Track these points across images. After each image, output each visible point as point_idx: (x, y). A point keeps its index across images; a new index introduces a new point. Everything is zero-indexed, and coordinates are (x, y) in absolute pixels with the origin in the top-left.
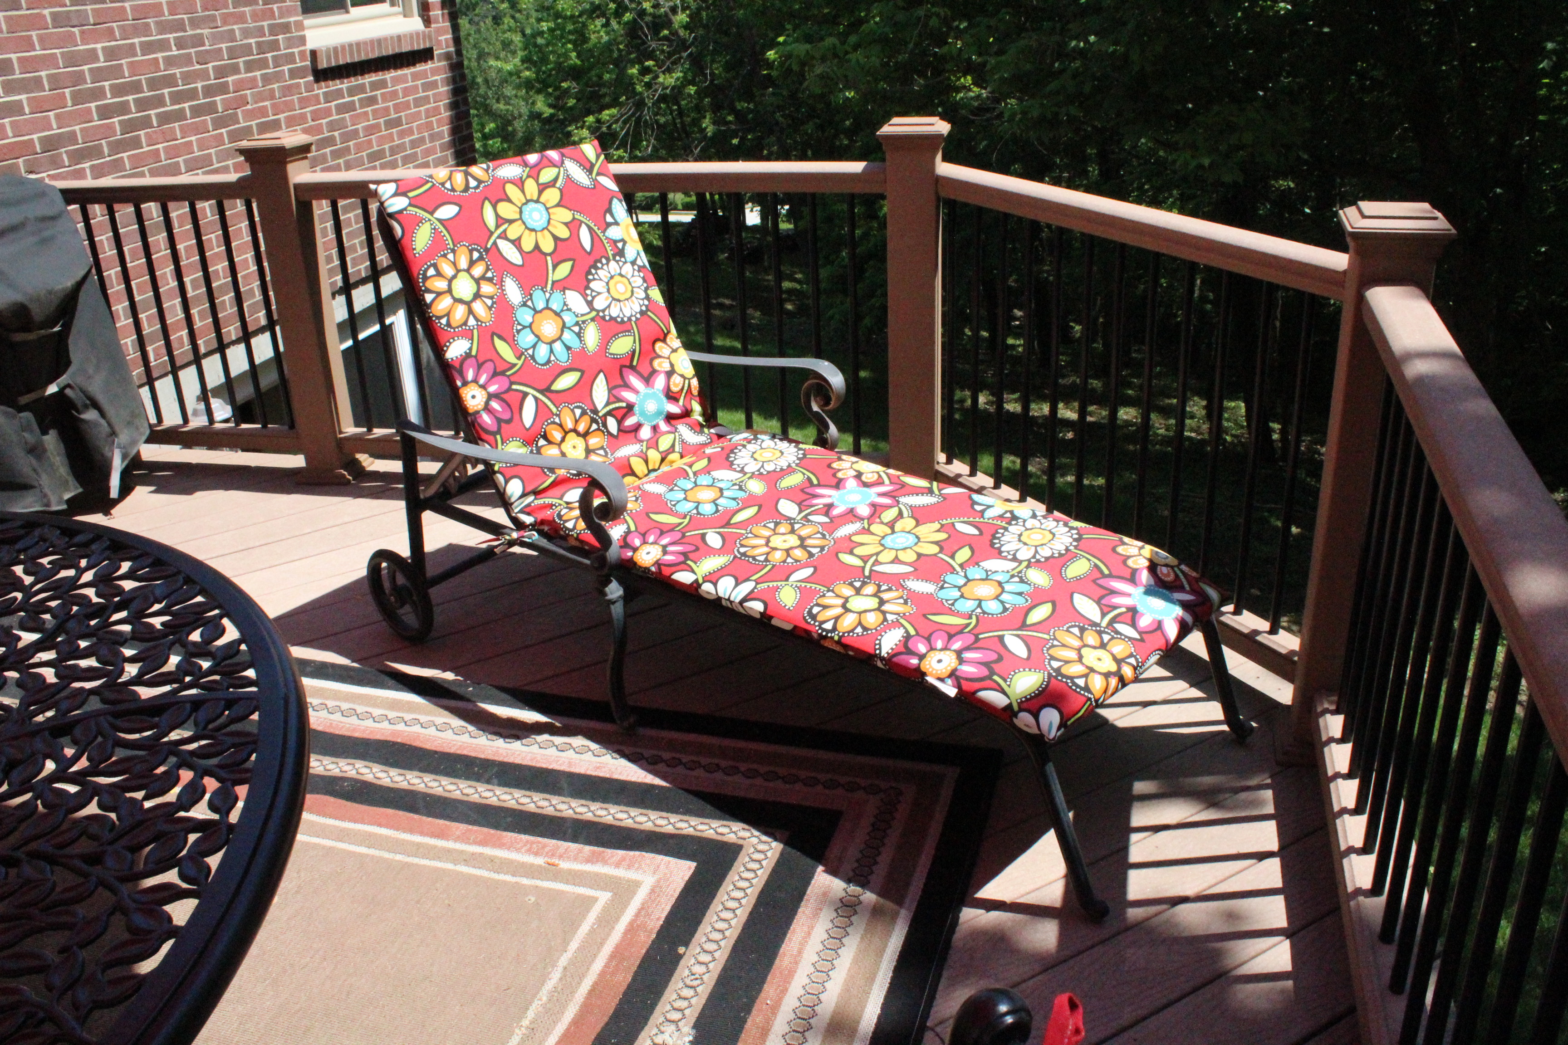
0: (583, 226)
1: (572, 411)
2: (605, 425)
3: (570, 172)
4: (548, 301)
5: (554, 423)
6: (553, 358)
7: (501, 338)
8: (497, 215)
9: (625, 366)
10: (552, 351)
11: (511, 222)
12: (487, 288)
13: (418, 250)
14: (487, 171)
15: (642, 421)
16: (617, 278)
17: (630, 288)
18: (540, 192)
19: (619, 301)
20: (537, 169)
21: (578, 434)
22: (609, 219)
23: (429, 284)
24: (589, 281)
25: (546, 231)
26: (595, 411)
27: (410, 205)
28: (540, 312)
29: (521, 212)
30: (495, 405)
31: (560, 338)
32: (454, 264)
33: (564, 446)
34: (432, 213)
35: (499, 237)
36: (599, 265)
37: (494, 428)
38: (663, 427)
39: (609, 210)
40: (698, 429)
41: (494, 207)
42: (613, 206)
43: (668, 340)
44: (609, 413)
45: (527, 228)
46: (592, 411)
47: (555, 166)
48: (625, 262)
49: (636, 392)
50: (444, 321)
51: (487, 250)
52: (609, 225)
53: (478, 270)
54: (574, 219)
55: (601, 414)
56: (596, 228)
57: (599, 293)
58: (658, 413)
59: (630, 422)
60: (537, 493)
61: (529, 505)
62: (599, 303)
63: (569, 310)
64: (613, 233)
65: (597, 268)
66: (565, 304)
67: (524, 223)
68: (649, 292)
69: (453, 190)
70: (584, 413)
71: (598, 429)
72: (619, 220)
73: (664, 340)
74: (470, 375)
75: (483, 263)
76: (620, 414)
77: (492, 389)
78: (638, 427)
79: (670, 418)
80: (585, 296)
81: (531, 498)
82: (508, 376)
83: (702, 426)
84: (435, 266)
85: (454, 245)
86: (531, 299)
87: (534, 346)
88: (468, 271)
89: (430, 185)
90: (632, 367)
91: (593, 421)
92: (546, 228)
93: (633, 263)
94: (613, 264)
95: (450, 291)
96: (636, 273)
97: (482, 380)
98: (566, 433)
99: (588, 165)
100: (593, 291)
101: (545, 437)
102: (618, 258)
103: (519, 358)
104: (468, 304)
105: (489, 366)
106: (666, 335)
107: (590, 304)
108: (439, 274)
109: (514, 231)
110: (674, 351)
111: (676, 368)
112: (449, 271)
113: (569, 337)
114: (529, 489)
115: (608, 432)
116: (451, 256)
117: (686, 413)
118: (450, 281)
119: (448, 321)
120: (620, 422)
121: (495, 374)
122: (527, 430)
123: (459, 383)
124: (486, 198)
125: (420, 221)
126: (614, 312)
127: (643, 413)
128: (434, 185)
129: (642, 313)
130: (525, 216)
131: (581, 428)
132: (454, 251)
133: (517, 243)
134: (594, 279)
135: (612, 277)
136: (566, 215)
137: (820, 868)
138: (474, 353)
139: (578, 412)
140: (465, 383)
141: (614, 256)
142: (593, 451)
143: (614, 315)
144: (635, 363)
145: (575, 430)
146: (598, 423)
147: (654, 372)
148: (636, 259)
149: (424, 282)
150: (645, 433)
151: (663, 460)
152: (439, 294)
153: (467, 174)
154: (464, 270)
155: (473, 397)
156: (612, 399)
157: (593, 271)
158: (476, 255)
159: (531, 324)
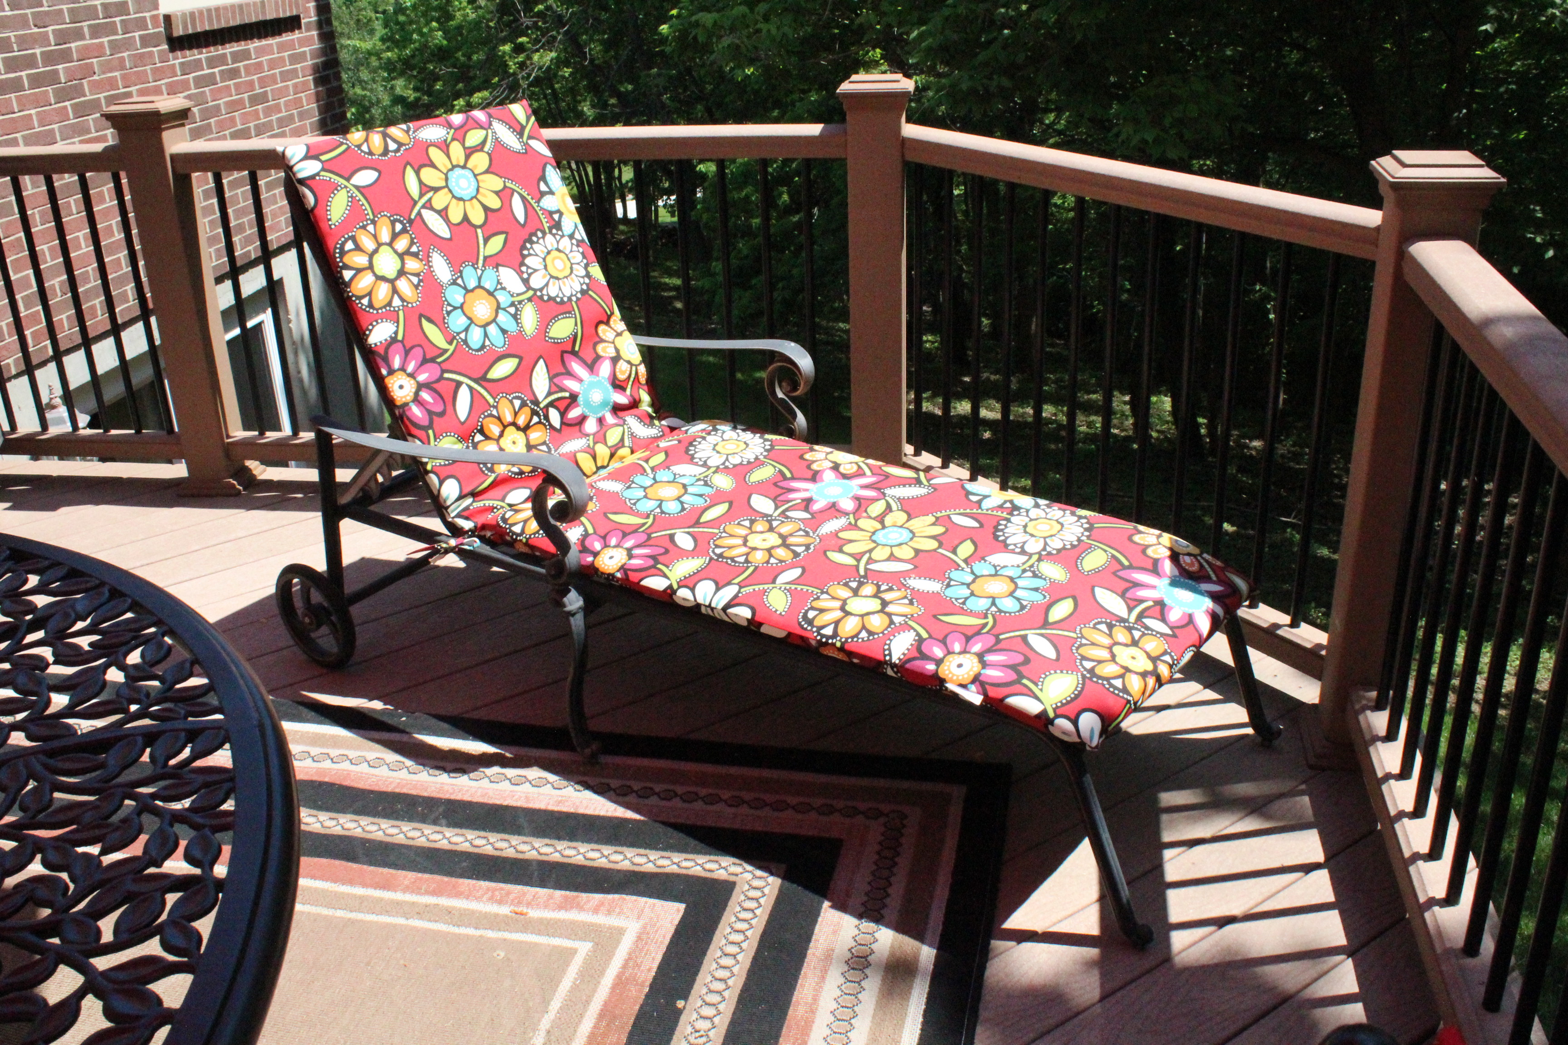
0: (516, 196)
1: (511, 402)
2: (547, 417)
3: (499, 135)
4: (480, 279)
5: (491, 415)
6: (487, 343)
7: (430, 320)
8: (421, 182)
9: (566, 352)
10: (486, 335)
11: (436, 190)
12: (412, 265)
13: (333, 221)
14: (407, 132)
15: (587, 413)
16: (554, 254)
17: (569, 265)
18: (467, 157)
19: (557, 278)
20: (463, 130)
21: (518, 428)
22: (543, 187)
23: (347, 259)
24: (524, 257)
25: (475, 201)
26: (536, 402)
27: (323, 169)
28: (472, 291)
29: (447, 179)
30: (426, 396)
31: (494, 320)
32: (375, 236)
33: (502, 442)
34: (348, 179)
35: (424, 207)
36: (535, 239)
37: (426, 423)
38: (610, 419)
39: (543, 178)
40: (648, 421)
41: (417, 173)
42: (547, 173)
43: (611, 322)
44: (551, 404)
45: (454, 196)
46: (532, 402)
47: (482, 128)
48: (562, 236)
49: (580, 380)
50: (365, 301)
51: (411, 222)
52: (543, 194)
53: (402, 244)
54: (505, 187)
55: (542, 405)
56: (529, 198)
57: (535, 271)
58: (604, 404)
59: (574, 414)
60: (475, 494)
61: (467, 508)
62: (537, 281)
63: (504, 289)
64: (548, 203)
65: (532, 243)
66: (499, 283)
67: (450, 191)
68: (589, 269)
69: (371, 153)
70: (524, 405)
71: (540, 422)
72: (554, 189)
73: (607, 323)
74: (397, 363)
75: (407, 236)
76: (562, 405)
77: (422, 377)
78: (583, 419)
79: (617, 409)
80: (520, 273)
81: (469, 500)
82: (439, 363)
83: (651, 418)
84: (353, 239)
85: (375, 216)
86: (461, 277)
87: (466, 330)
88: (390, 244)
89: (344, 147)
90: (574, 353)
91: (534, 413)
92: (475, 197)
93: (571, 237)
94: (549, 237)
95: (371, 267)
96: (575, 248)
97: (410, 368)
98: (505, 427)
99: (518, 128)
100: (528, 267)
101: (482, 432)
102: (554, 231)
103: (450, 343)
104: (392, 282)
105: (418, 351)
106: (609, 317)
107: (526, 282)
108: (358, 248)
109: (440, 200)
110: (619, 334)
111: (622, 354)
112: (368, 244)
113: (504, 319)
114: (467, 490)
115: (550, 425)
116: (371, 228)
117: (634, 404)
118: (371, 256)
119: (370, 301)
120: (563, 414)
121: (425, 361)
122: (463, 423)
123: (384, 372)
124: (408, 163)
125: (336, 188)
126: (553, 291)
127: (588, 404)
128: (349, 147)
129: (583, 292)
130: (451, 184)
131: (521, 421)
132: (374, 222)
133: (443, 213)
134: (530, 255)
135: (549, 253)
136: (495, 182)
137: (826, 904)
138: (400, 337)
139: (517, 403)
140: (391, 372)
141: (550, 229)
142: (535, 447)
143: (553, 294)
144: (577, 348)
145: (514, 424)
146: (539, 416)
147: (598, 358)
148: (573, 233)
149: (341, 257)
150: (591, 426)
151: (612, 456)
152: (359, 271)
153: (385, 135)
154: (386, 244)
155: (401, 387)
156: (554, 389)
157: (528, 245)
158: (399, 227)
159: (462, 305)
